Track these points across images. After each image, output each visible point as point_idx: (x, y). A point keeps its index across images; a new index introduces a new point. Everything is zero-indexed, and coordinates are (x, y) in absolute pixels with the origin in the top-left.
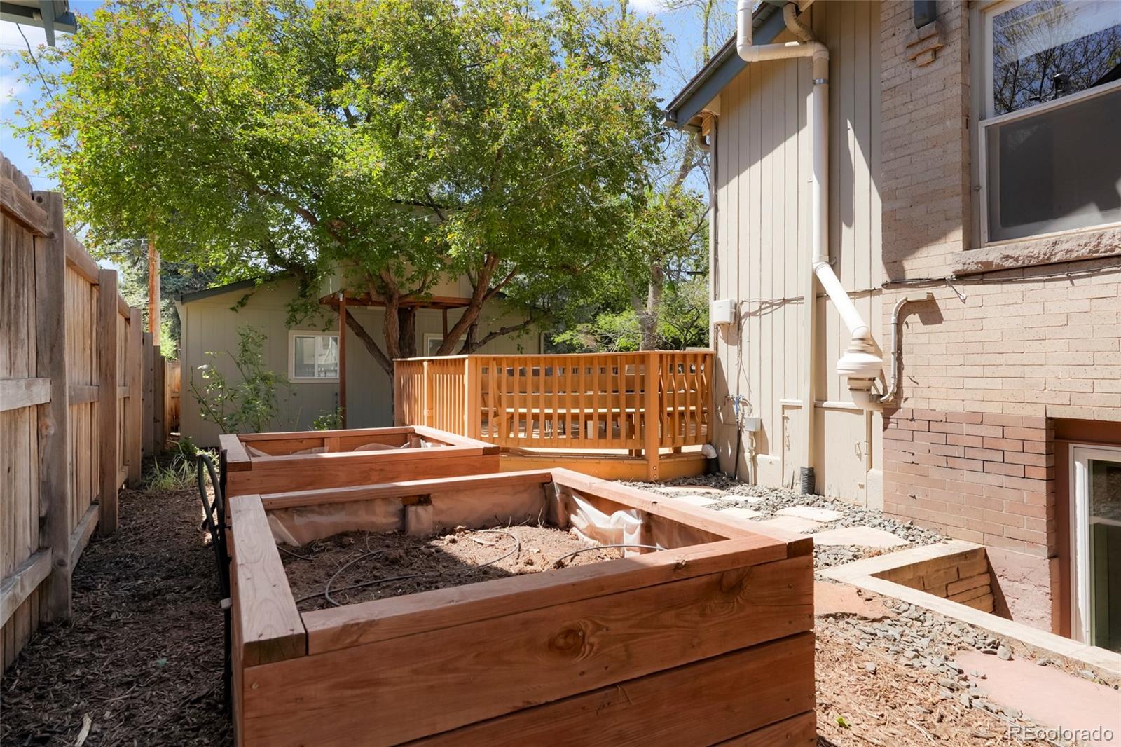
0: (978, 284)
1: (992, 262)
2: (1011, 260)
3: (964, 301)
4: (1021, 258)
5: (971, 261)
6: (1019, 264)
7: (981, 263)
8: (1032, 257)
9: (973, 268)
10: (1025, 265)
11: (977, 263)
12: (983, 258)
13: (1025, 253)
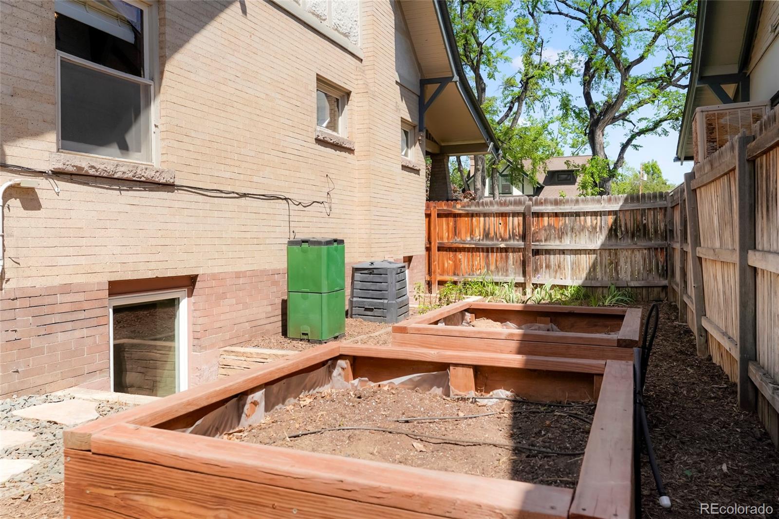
0: (67, 182)
1: (84, 168)
2: (94, 170)
3: (58, 194)
4: (100, 170)
5: (69, 163)
6: (97, 174)
7: (76, 166)
8: (105, 171)
9: (70, 169)
10: (101, 175)
11: (73, 166)
12: (78, 164)
13: (102, 167)
